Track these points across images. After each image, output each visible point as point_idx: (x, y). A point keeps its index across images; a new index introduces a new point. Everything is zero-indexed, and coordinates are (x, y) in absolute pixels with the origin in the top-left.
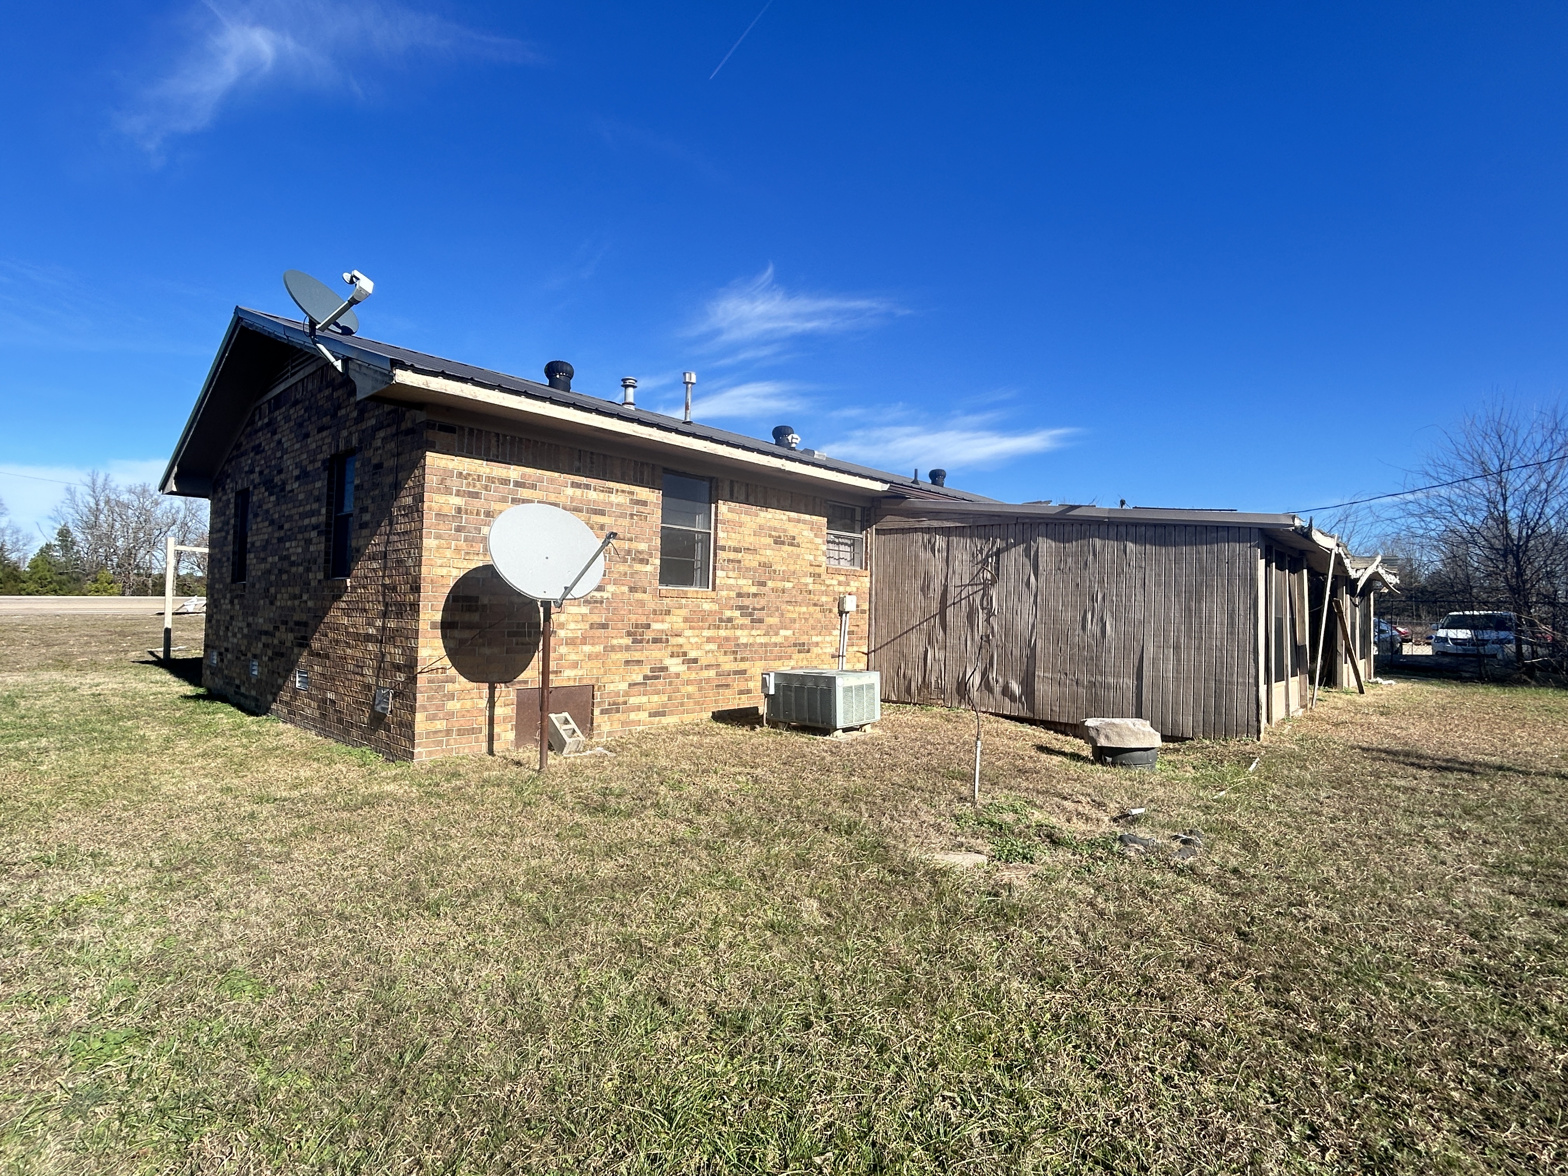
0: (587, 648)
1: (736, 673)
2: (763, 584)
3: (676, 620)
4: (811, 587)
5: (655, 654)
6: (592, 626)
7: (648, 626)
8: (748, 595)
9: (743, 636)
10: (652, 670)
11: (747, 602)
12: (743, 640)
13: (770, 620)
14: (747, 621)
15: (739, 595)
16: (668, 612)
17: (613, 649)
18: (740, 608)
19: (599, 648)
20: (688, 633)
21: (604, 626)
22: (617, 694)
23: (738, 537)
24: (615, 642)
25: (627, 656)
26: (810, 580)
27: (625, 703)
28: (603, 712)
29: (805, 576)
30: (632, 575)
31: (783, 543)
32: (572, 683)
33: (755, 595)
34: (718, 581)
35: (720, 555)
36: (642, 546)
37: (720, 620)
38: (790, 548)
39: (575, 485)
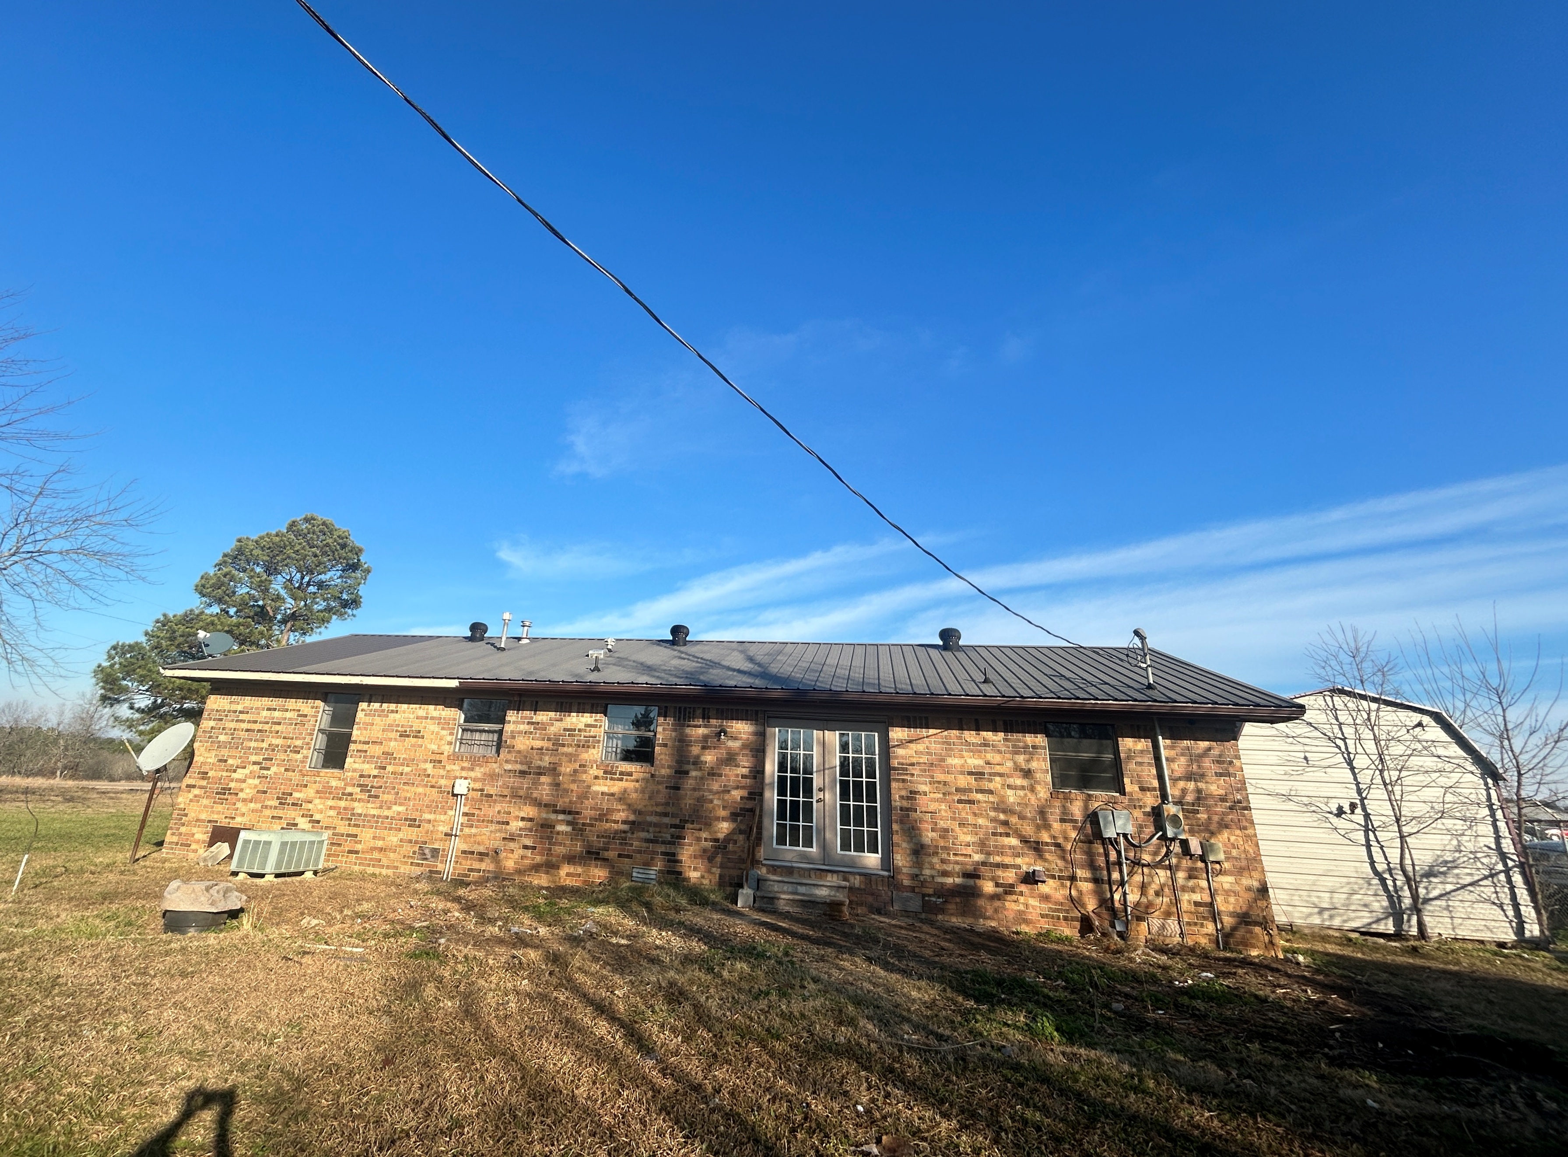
0: (252, 805)
1: (348, 835)
2: (384, 768)
3: (310, 792)
4: (429, 772)
5: (291, 813)
6: (258, 792)
7: (291, 794)
8: (370, 776)
9: (359, 808)
10: (288, 824)
11: (367, 781)
13: (385, 797)
14: (365, 796)
15: (361, 776)
16: (306, 786)
17: (266, 807)
18: (359, 785)
19: (259, 806)
20: (317, 801)
21: (265, 792)
23: (370, 733)
24: (269, 803)
25: (274, 813)
26: (429, 766)
29: (426, 761)
30: (288, 761)
31: (408, 736)
33: (375, 776)
34: (346, 766)
35: (352, 747)
36: (299, 743)
37: (343, 794)
38: (414, 740)
39: (269, 709)
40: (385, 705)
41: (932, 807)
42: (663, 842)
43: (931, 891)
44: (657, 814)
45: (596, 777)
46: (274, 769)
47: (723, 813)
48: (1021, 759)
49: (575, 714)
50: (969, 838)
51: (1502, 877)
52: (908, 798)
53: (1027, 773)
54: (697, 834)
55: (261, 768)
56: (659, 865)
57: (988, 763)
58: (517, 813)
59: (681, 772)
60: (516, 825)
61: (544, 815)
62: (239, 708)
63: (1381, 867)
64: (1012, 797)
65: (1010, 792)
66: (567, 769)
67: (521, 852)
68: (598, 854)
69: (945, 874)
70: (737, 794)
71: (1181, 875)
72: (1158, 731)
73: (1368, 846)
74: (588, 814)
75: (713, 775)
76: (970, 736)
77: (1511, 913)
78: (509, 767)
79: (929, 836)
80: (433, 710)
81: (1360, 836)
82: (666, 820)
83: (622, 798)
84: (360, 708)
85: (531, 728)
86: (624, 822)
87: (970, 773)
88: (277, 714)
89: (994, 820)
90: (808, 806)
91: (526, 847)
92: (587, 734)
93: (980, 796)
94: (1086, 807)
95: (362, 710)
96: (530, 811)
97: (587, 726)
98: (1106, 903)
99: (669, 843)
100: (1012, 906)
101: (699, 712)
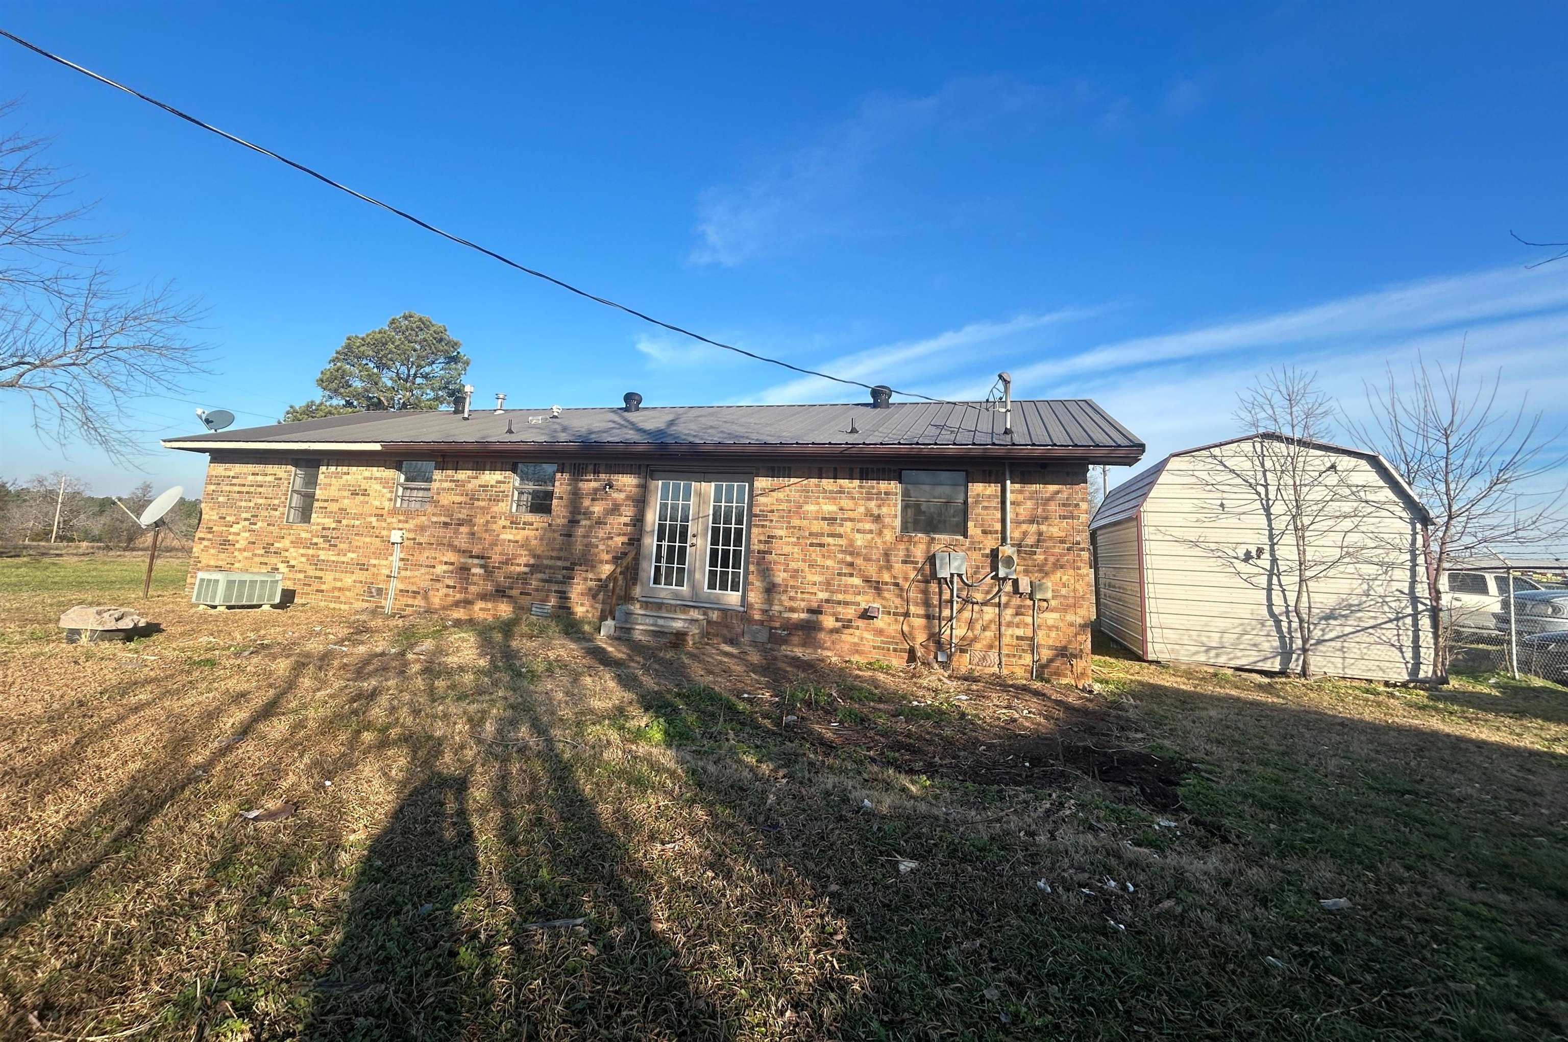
1: (316, 577)
2: (341, 522)
3: (286, 543)
4: (374, 524)
5: (273, 560)
7: (273, 545)
8: (330, 529)
9: (323, 555)
10: (273, 570)
11: (328, 533)
13: (342, 546)
14: (327, 545)
15: (324, 529)
16: (284, 538)
17: (256, 555)
18: (322, 537)
19: (251, 555)
20: (292, 550)
21: (255, 543)
23: (328, 493)
24: (258, 552)
25: (262, 560)
26: (374, 519)
29: (371, 515)
30: (269, 517)
31: (358, 494)
33: (334, 529)
34: (312, 521)
35: (316, 504)
36: (276, 502)
37: (311, 544)
38: (362, 498)
39: (252, 474)
40: (339, 468)
41: (786, 549)
42: (556, 582)
43: (777, 625)
44: (552, 558)
45: (504, 527)
46: (259, 524)
47: (606, 557)
48: (872, 504)
49: (488, 472)
50: (817, 578)
51: (1409, 621)
52: (766, 542)
53: (878, 518)
54: (584, 574)
55: (250, 524)
56: (553, 601)
57: (841, 509)
58: (441, 558)
59: (573, 522)
60: (440, 569)
61: (462, 560)
62: (232, 474)
63: (1276, 610)
64: (860, 540)
65: (858, 536)
66: (480, 520)
67: (445, 590)
68: (505, 592)
69: (792, 610)
70: (619, 540)
71: (1008, 614)
72: (1008, 476)
73: (1269, 590)
74: (496, 558)
75: (600, 523)
76: (828, 484)
77: (1409, 655)
78: (435, 519)
79: (780, 577)
80: (376, 472)
81: (1263, 581)
82: (559, 563)
83: (525, 545)
84: (320, 472)
85: (453, 485)
86: (526, 565)
88: (259, 478)
89: (842, 562)
90: (683, 550)
91: (448, 587)
92: (498, 489)
93: (830, 540)
94: (928, 550)
95: (322, 473)
96: (451, 556)
97: (498, 482)
98: (935, 639)
99: (561, 583)
100: (849, 638)
101: (591, 468)
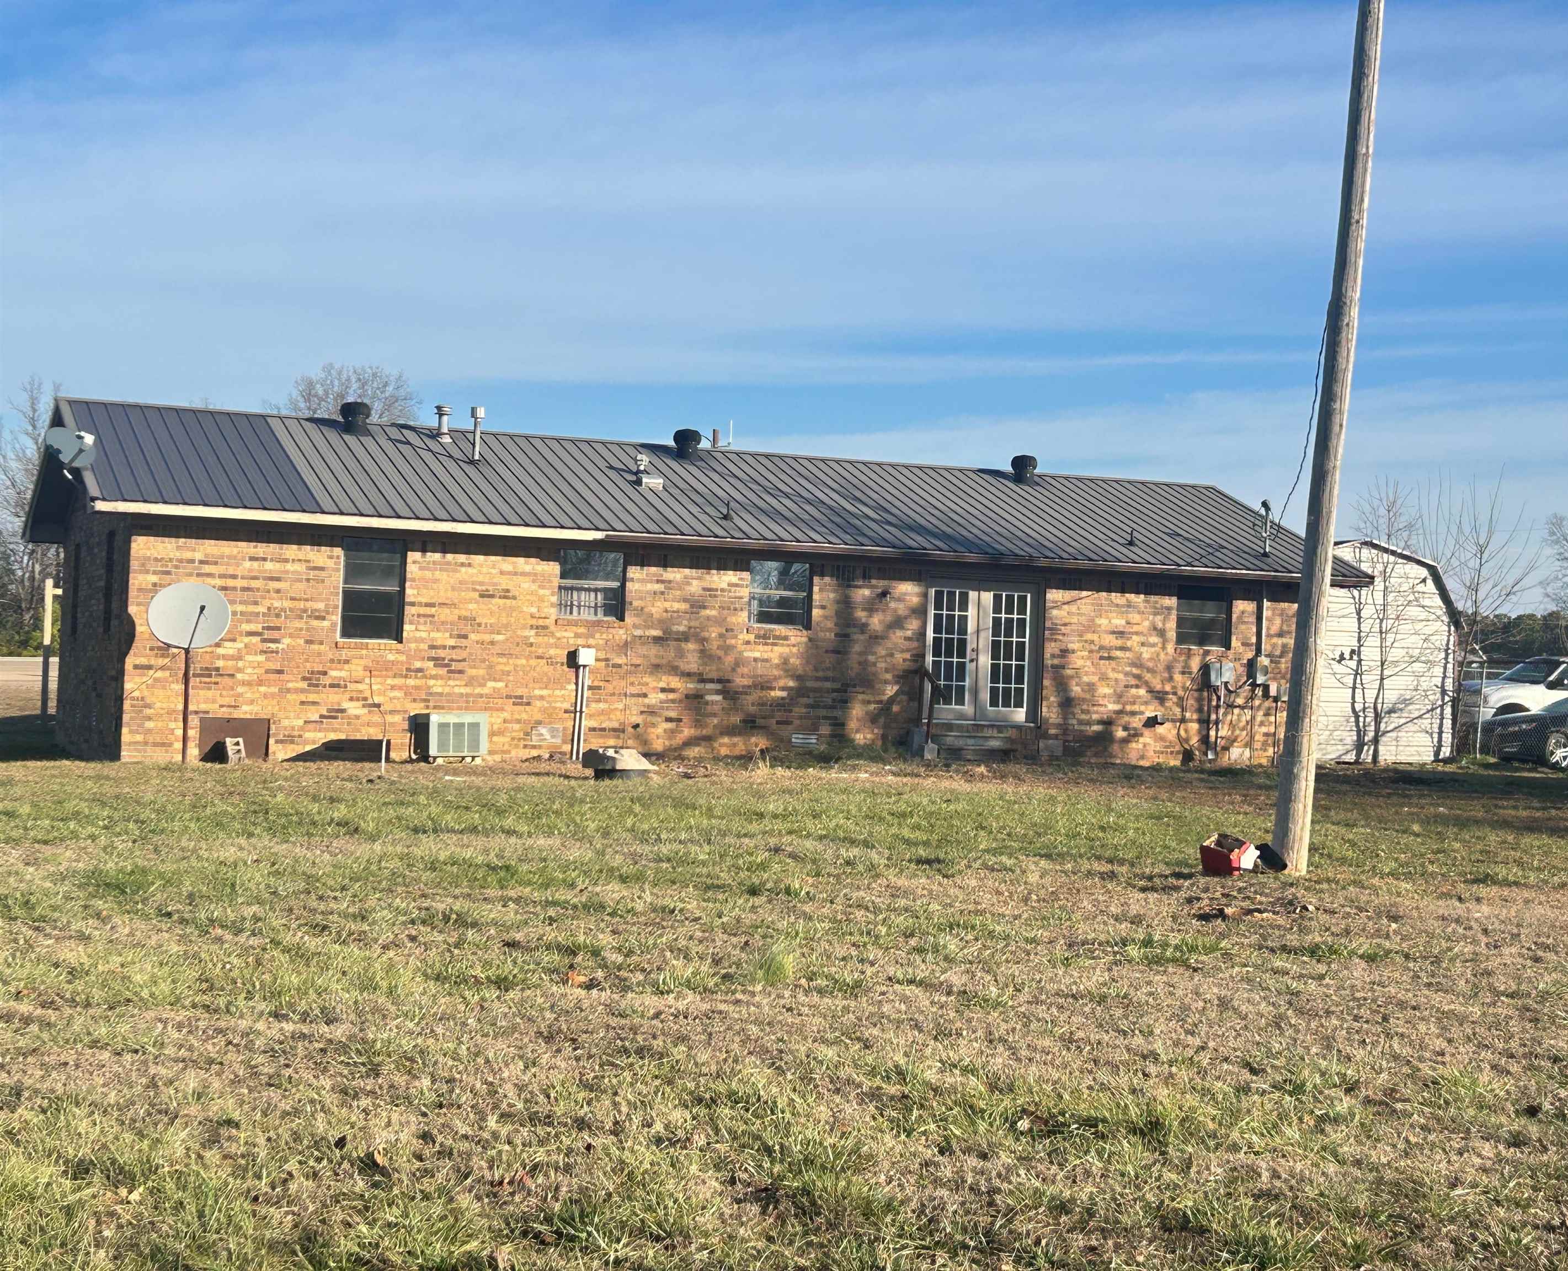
0: (262, 689)
2: (465, 637)
3: (357, 668)
4: (532, 640)
5: (332, 697)
6: (267, 672)
7: (325, 673)
8: (444, 647)
9: (437, 686)
10: (329, 710)
11: (441, 653)
12: (435, 690)
13: (473, 672)
14: (442, 671)
16: (347, 662)
17: (288, 691)
18: (433, 659)
19: (275, 690)
20: (369, 680)
21: (280, 672)
22: (293, 728)
23: (432, 593)
24: (290, 685)
25: (303, 697)
26: (531, 633)
27: (300, 736)
28: (277, 742)
29: (524, 627)
30: (308, 629)
31: (492, 596)
32: (248, 716)
33: (453, 648)
34: (405, 634)
35: (409, 611)
36: (321, 606)
37: (408, 670)
38: (502, 602)
39: (252, 559)
40: (449, 557)
41: (1080, 663)
42: (825, 707)
43: (1071, 738)
44: (817, 679)
45: (748, 643)
46: (287, 641)
47: (889, 676)
48: (1159, 619)
49: (714, 572)
50: (1107, 691)
52: (1059, 657)
53: (1162, 633)
54: (860, 697)
55: (264, 641)
56: (823, 730)
57: (1128, 623)
58: (655, 684)
59: (845, 636)
60: (655, 698)
61: (691, 686)
64: (1146, 653)
65: (1144, 649)
66: (712, 634)
67: (666, 725)
68: (754, 722)
69: (1086, 723)
70: (899, 657)
72: (1264, 595)
74: (740, 681)
75: (879, 639)
76: (1116, 597)
78: (638, 632)
79: (1076, 690)
80: (522, 563)
82: (828, 685)
83: (782, 664)
84: (409, 560)
85: (659, 587)
86: (786, 689)
87: (1113, 633)
89: (1126, 674)
90: (962, 666)
91: (669, 720)
92: (732, 594)
93: (1118, 653)
94: (1202, 661)
95: (414, 562)
96: (675, 682)
97: (730, 585)
98: (1205, 740)
99: (834, 708)
100: (1135, 746)
101: (859, 572)
